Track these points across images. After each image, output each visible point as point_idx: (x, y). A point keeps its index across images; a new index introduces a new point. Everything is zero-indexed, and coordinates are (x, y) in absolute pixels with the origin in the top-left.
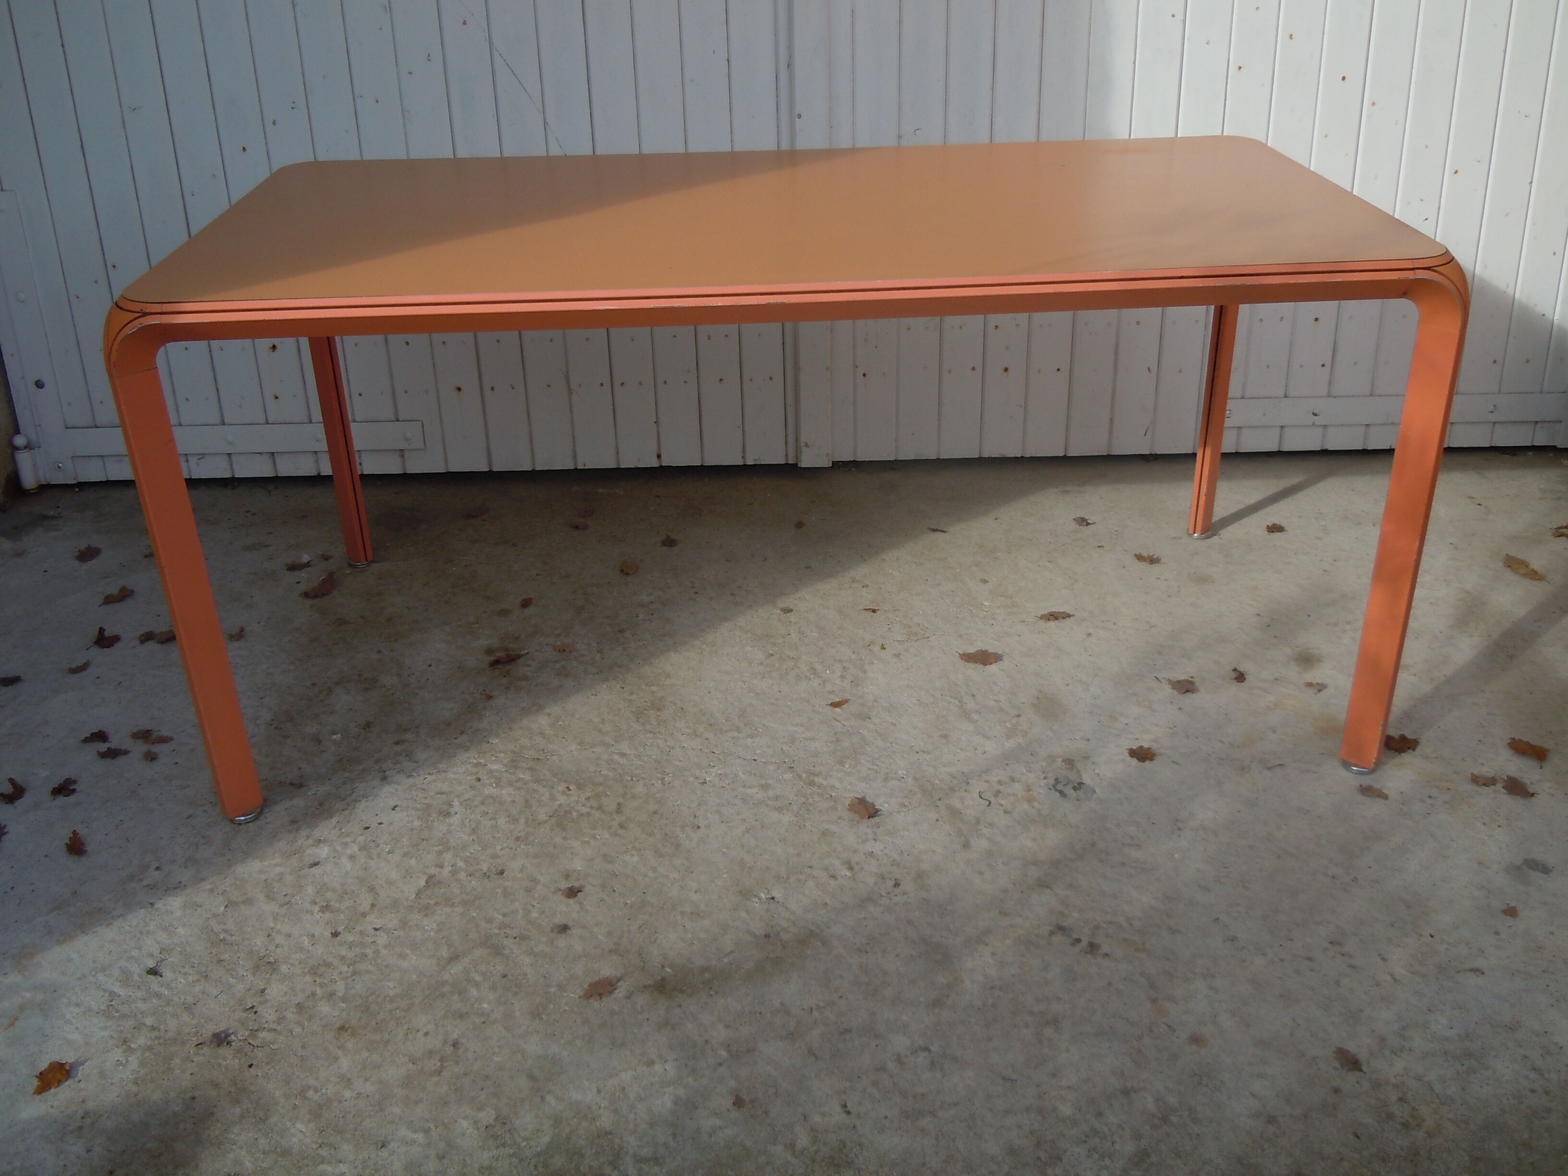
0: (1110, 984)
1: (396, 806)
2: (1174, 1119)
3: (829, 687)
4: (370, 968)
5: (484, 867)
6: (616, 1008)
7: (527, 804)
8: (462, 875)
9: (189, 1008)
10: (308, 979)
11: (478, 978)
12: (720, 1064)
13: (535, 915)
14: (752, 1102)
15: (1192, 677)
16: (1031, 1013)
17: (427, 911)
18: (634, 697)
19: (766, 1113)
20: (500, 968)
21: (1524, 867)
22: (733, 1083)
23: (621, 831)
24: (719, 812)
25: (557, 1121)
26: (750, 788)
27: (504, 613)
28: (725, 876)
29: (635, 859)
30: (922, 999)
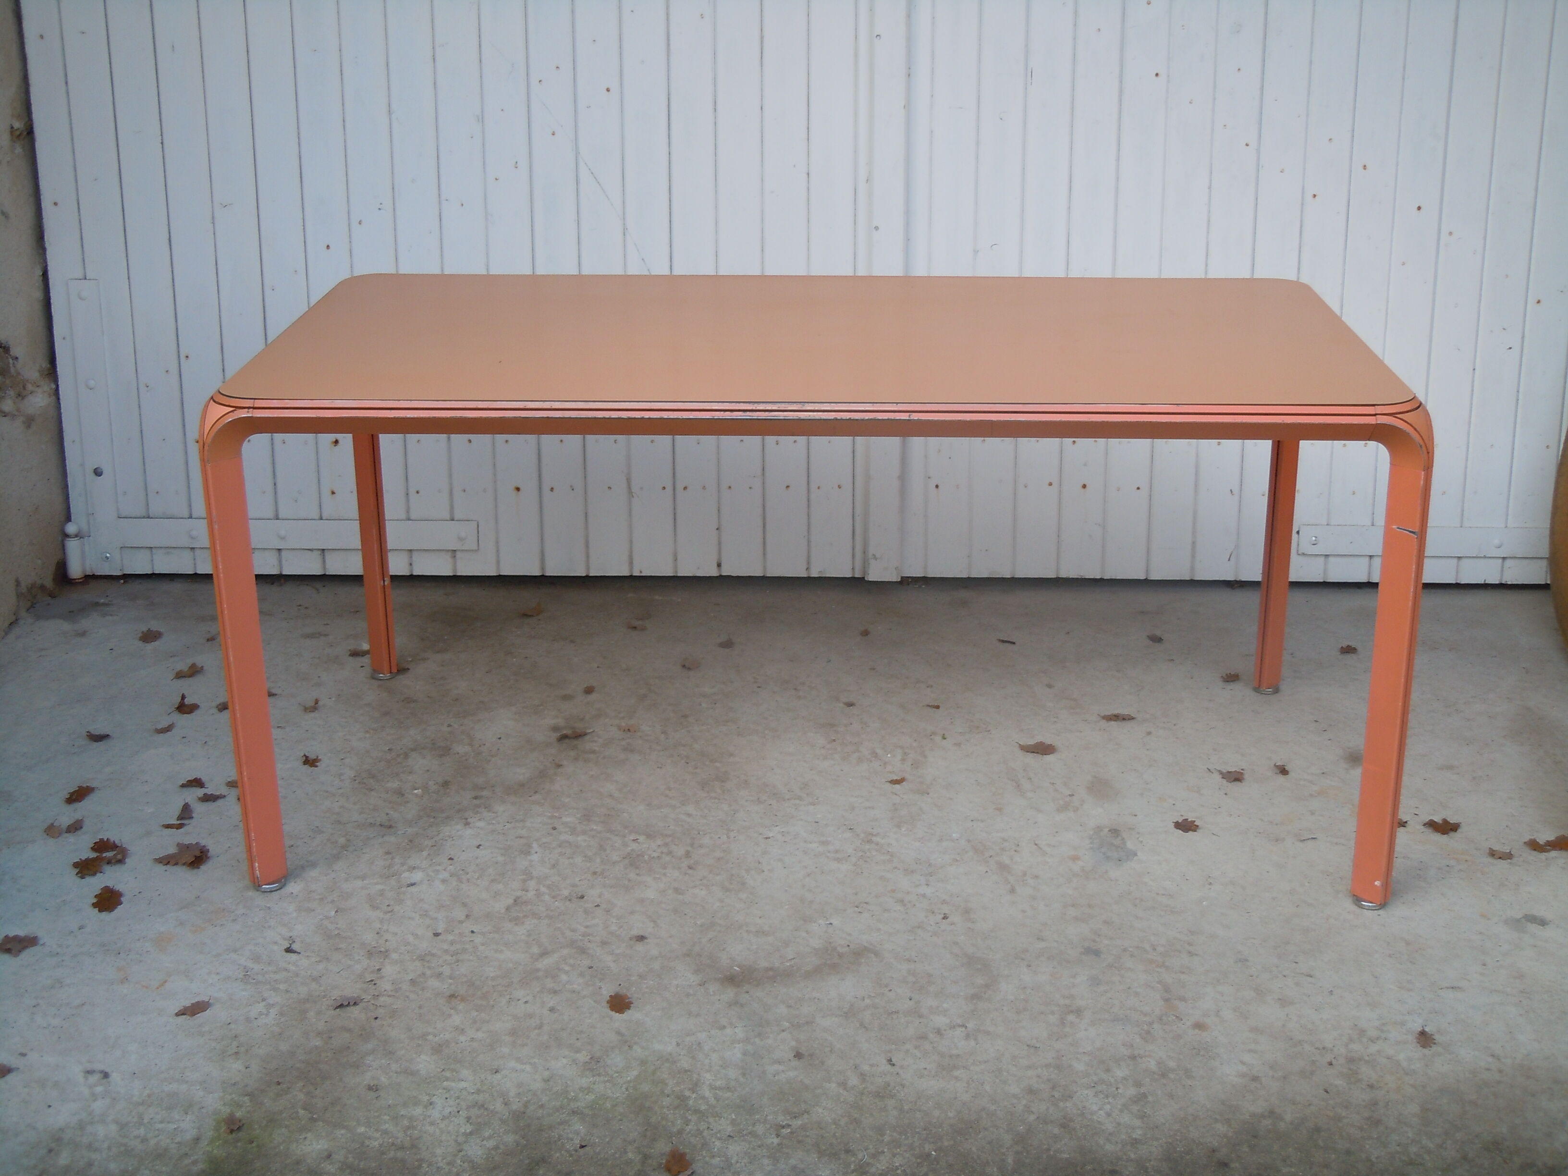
1: (480, 845)
2: (1172, 1076)
4: (471, 958)
5: (566, 893)
6: (691, 992)
7: (601, 848)
8: (547, 898)
9: (315, 979)
10: (417, 963)
11: (567, 968)
12: (783, 1031)
13: (613, 928)
14: (811, 1055)
15: (1242, 770)
17: (517, 921)
18: (698, 771)
19: (823, 1063)
20: (586, 962)
21: (1523, 920)
22: (794, 1043)
23: (690, 871)
25: (643, 1062)
26: (810, 843)
27: (567, 698)
28: (787, 907)
29: (704, 893)
30: (962, 994)
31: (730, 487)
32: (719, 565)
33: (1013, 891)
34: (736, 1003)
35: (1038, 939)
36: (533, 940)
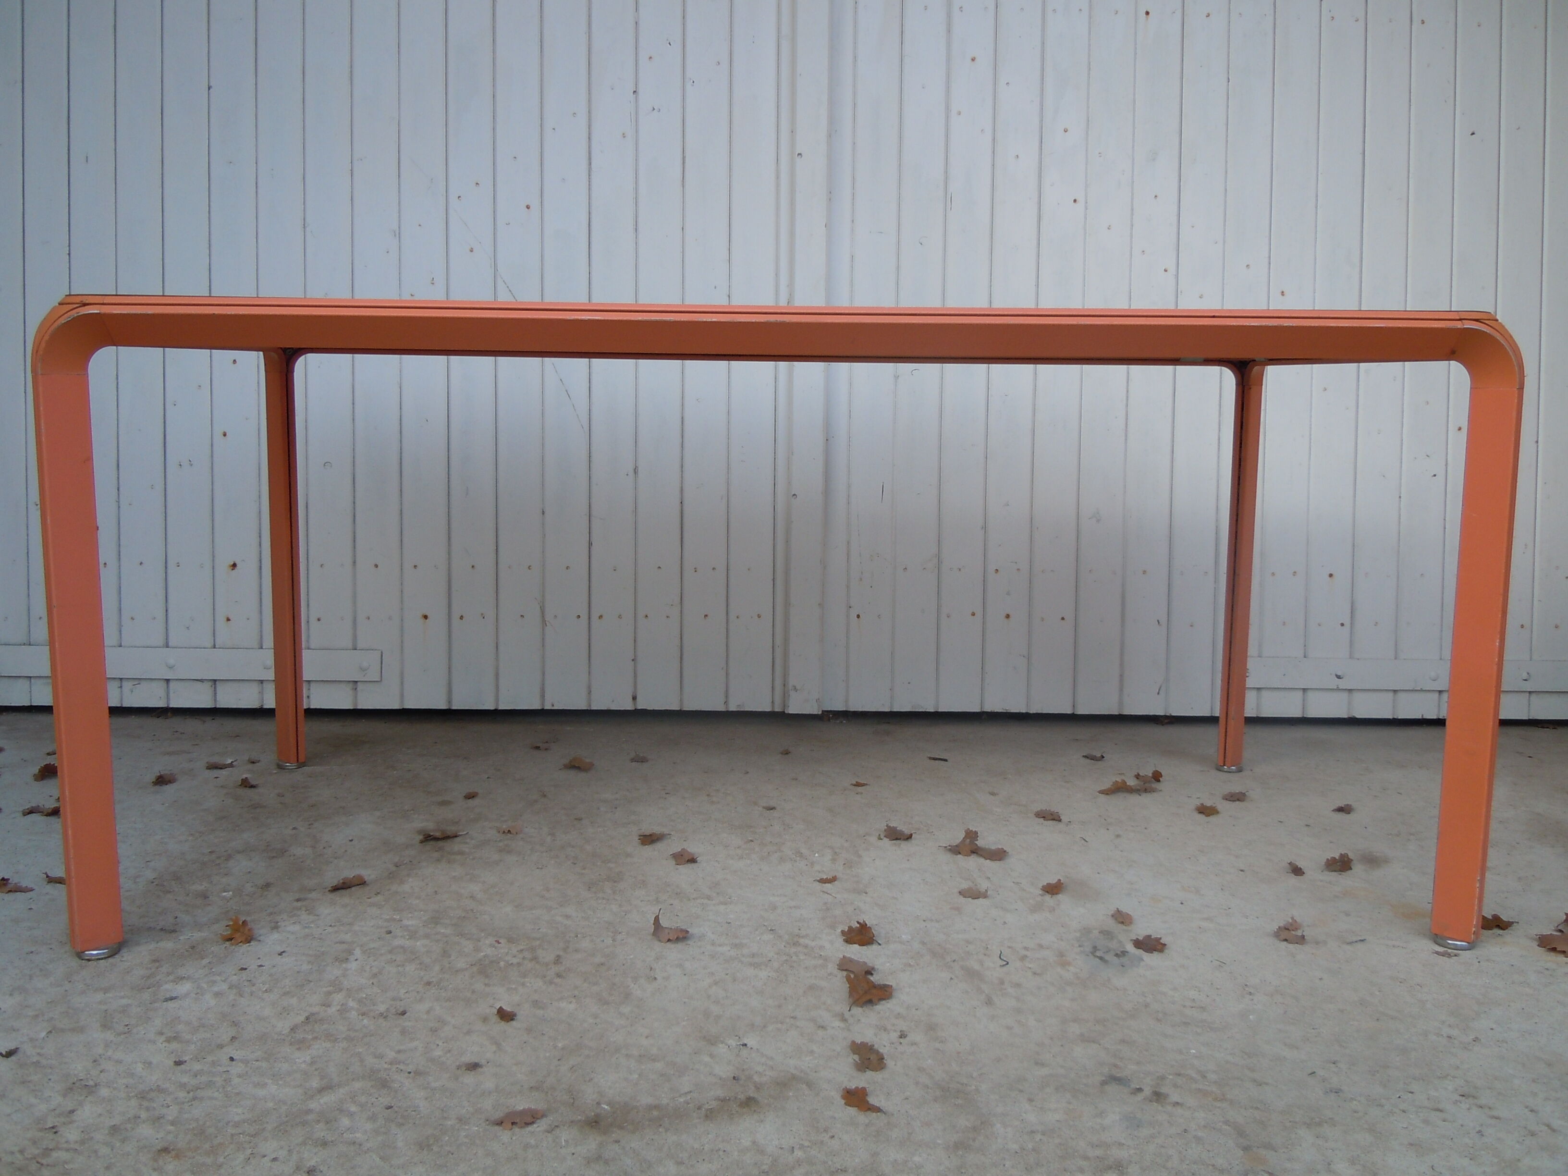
0: (1185, 1131)
1: (284, 952)
3: (817, 867)
4: (216, 1094)
5: (382, 1008)
6: (533, 1142)
7: (445, 954)
8: (354, 1014)
10: (133, 1103)
11: (353, 1109)
13: (438, 1053)
16: (1086, 1158)
17: (301, 1044)
18: (586, 871)
20: (385, 1100)
23: (558, 980)
24: (680, 966)
26: (720, 945)
27: (443, 803)
28: (684, 1023)
29: (572, 1007)
30: (939, 1141)
31: (647, 616)
32: (634, 698)
33: (989, 1002)
34: (599, 1158)
35: (1037, 1063)
36: (316, 1070)
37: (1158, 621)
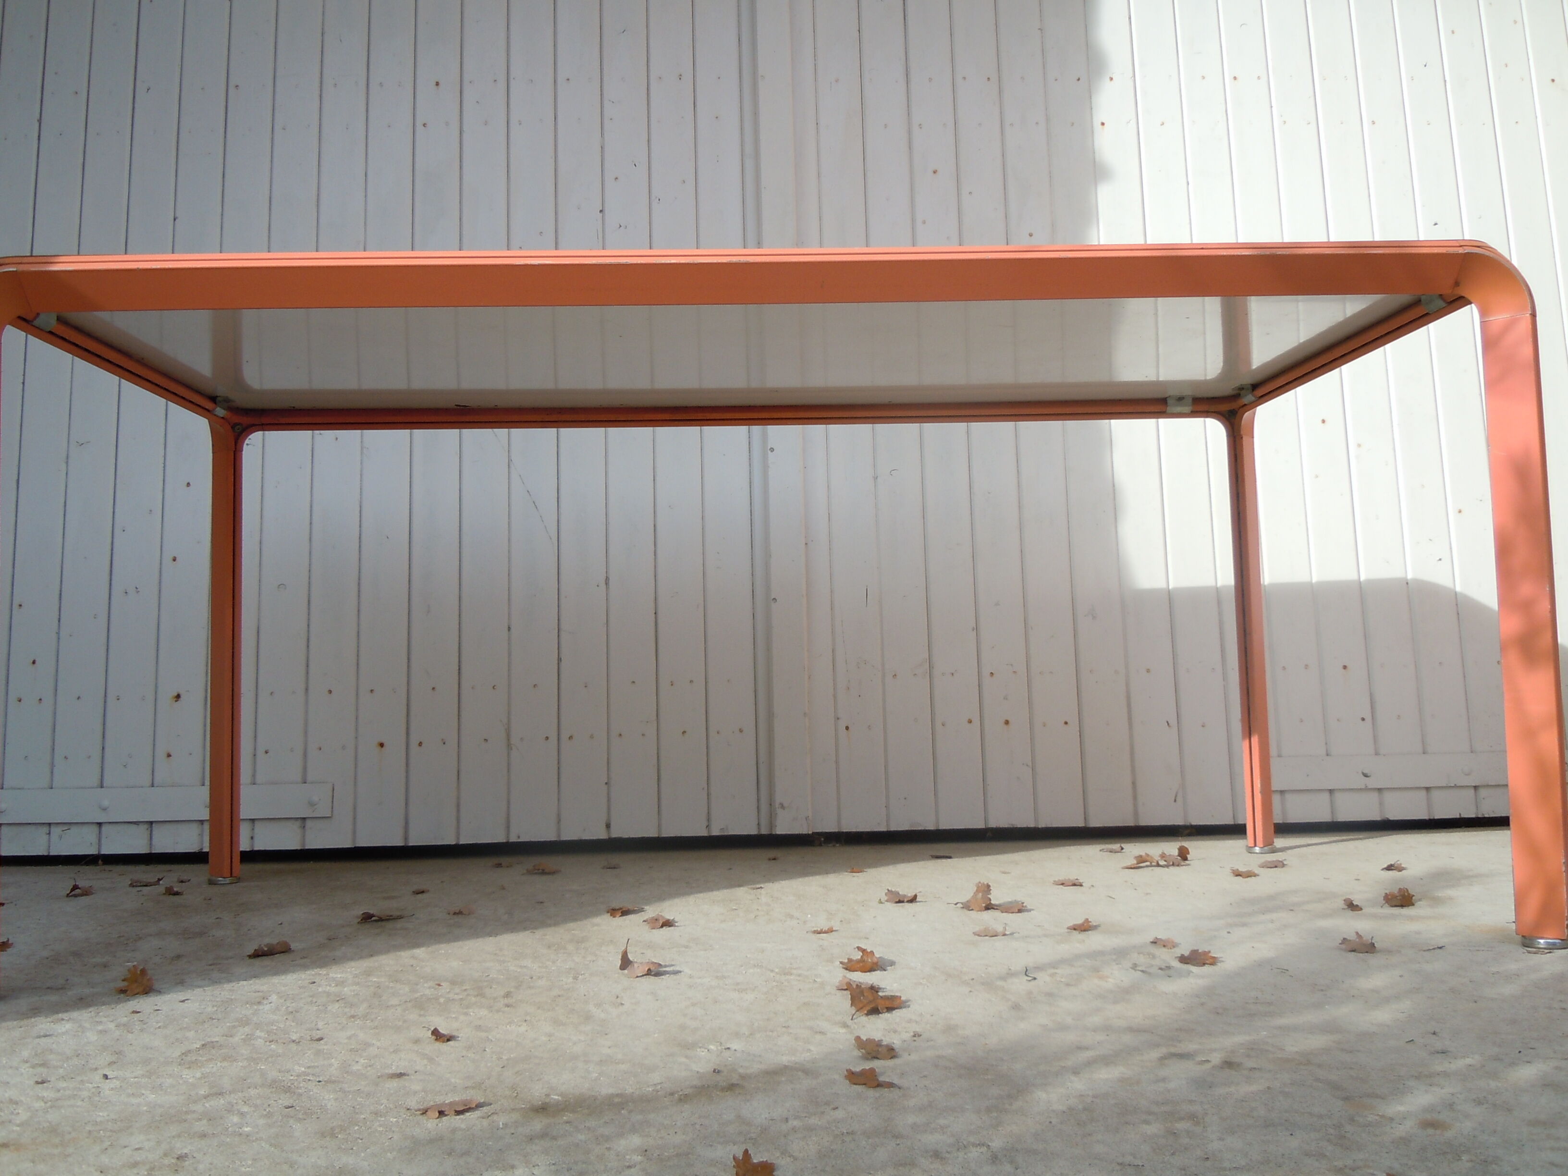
0: (1269, 1088)
1: (187, 1000)
3: (811, 924)
4: (78, 1103)
5: (295, 1036)
6: (463, 1126)
7: (376, 995)
8: (259, 1042)
11: (245, 1109)
12: (629, 1167)
13: (357, 1067)
16: (1150, 1113)
17: (192, 1064)
18: (547, 937)
23: (506, 1009)
24: (652, 994)
27: (387, 897)
28: (656, 1035)
29: (523, 1028)
31: (620, 735)
32: (608, 826)
33: (1017, 1007)
34: (544, 1135)
35: (1079, 1048)
36: (206, 1082)
37: (1167, 722)
